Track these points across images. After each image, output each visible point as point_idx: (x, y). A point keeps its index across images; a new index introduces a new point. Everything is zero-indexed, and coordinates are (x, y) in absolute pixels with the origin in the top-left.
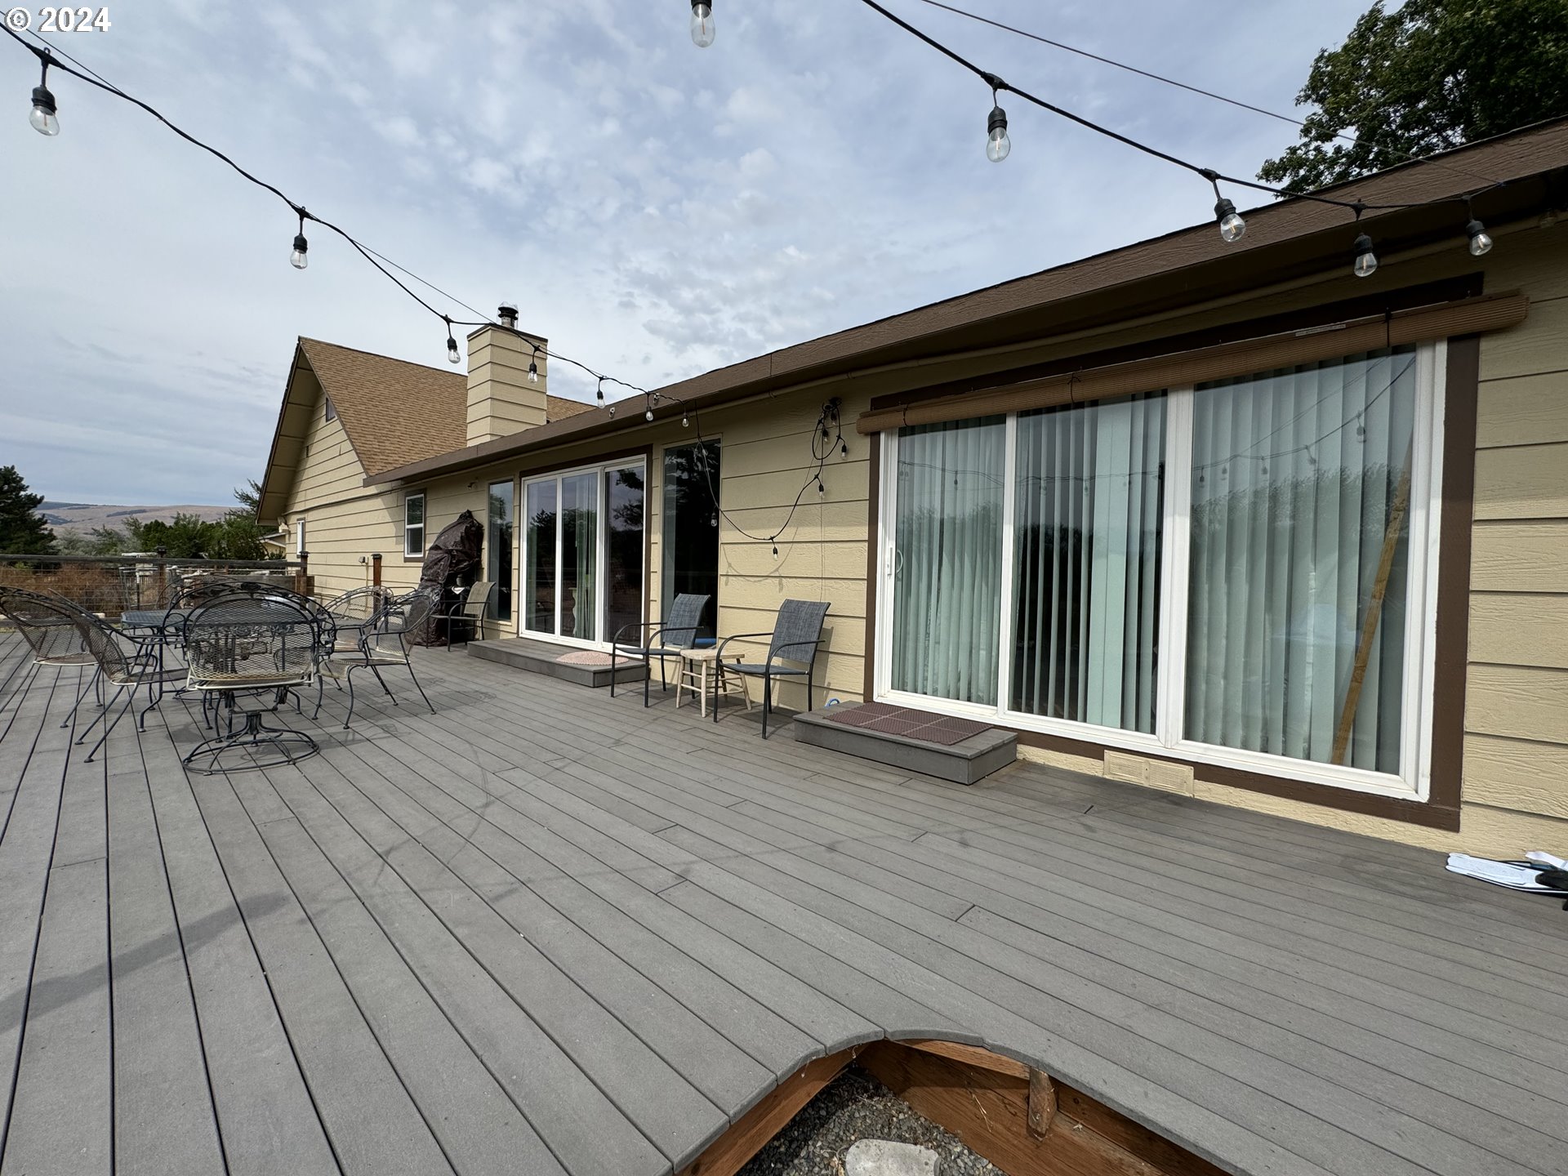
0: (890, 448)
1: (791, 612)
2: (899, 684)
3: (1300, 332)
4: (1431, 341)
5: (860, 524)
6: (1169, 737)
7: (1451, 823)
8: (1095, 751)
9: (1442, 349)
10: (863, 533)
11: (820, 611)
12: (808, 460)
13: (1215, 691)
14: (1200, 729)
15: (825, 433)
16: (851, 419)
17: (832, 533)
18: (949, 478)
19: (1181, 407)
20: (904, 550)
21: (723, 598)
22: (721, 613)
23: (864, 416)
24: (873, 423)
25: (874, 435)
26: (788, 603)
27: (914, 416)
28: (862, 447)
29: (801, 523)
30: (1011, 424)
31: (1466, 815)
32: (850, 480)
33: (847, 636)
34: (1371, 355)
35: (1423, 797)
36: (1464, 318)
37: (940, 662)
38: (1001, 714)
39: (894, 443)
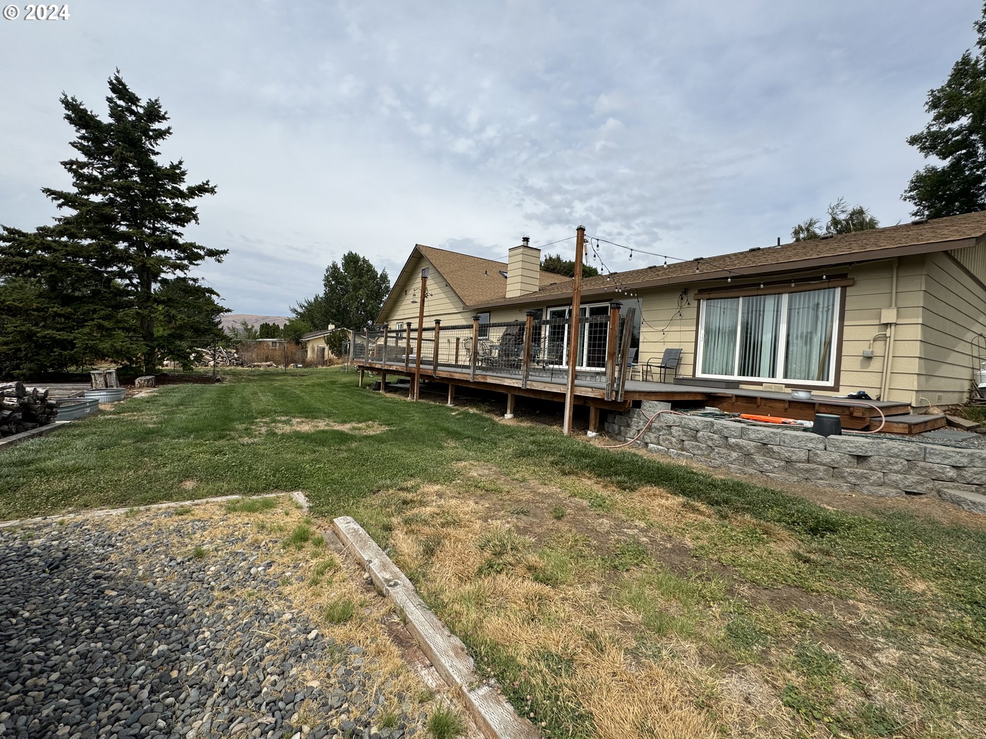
0: (703, 304)
1: (668, 352)
2: (704, 372)
3: (812, 282)
4: (838, 287)
5: (693, 325)
6: (779, 378)
7: (838, 390)
8: (760, 384)
9: (840, 289)
10: (694, 328)
11: (679, 352)
12: (676, 306)
13: (793, 367)
14: (789, 376)
15: (682, 299)
16: (691, 295)
17: (683, 328)
18: (722, 310)
19: (785, 298)
20: (707, 332)
21: (640, 350)
22: (640, 354)
23: (696, 294)
24: (699, 297)
25: (699, 301)
26: (667, 349)
27: (712, 296)
28: (695, 303)
29: (672, 326)
30: (741, 299)
31: (841, 388)
32: (691, 312)
33: (688, 359)
34: (825, 289)
35: (833, 385)
36: (844, 283)
37: (717, 366)
38: (736, 377)
39: (705, 303)
